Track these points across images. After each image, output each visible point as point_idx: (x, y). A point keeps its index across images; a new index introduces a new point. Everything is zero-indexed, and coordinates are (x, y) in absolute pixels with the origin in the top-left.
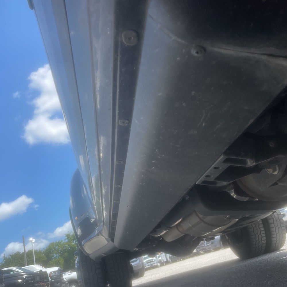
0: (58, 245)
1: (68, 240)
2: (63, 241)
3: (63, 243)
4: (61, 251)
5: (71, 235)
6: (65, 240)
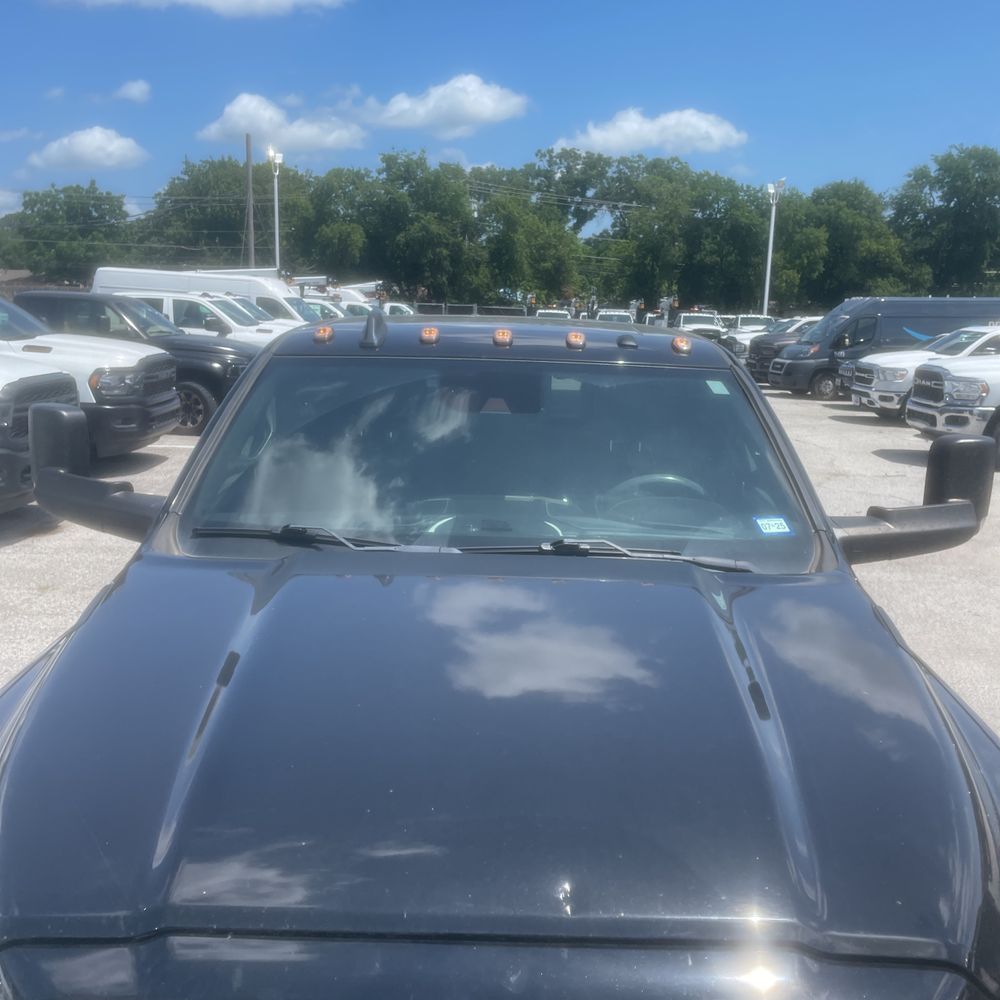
0: (354, 183)
1: (388, 175)
2: (372, 175)
3: (370, 180)
4: (362, 205)
5: (399, 161)
6: (379, 174)
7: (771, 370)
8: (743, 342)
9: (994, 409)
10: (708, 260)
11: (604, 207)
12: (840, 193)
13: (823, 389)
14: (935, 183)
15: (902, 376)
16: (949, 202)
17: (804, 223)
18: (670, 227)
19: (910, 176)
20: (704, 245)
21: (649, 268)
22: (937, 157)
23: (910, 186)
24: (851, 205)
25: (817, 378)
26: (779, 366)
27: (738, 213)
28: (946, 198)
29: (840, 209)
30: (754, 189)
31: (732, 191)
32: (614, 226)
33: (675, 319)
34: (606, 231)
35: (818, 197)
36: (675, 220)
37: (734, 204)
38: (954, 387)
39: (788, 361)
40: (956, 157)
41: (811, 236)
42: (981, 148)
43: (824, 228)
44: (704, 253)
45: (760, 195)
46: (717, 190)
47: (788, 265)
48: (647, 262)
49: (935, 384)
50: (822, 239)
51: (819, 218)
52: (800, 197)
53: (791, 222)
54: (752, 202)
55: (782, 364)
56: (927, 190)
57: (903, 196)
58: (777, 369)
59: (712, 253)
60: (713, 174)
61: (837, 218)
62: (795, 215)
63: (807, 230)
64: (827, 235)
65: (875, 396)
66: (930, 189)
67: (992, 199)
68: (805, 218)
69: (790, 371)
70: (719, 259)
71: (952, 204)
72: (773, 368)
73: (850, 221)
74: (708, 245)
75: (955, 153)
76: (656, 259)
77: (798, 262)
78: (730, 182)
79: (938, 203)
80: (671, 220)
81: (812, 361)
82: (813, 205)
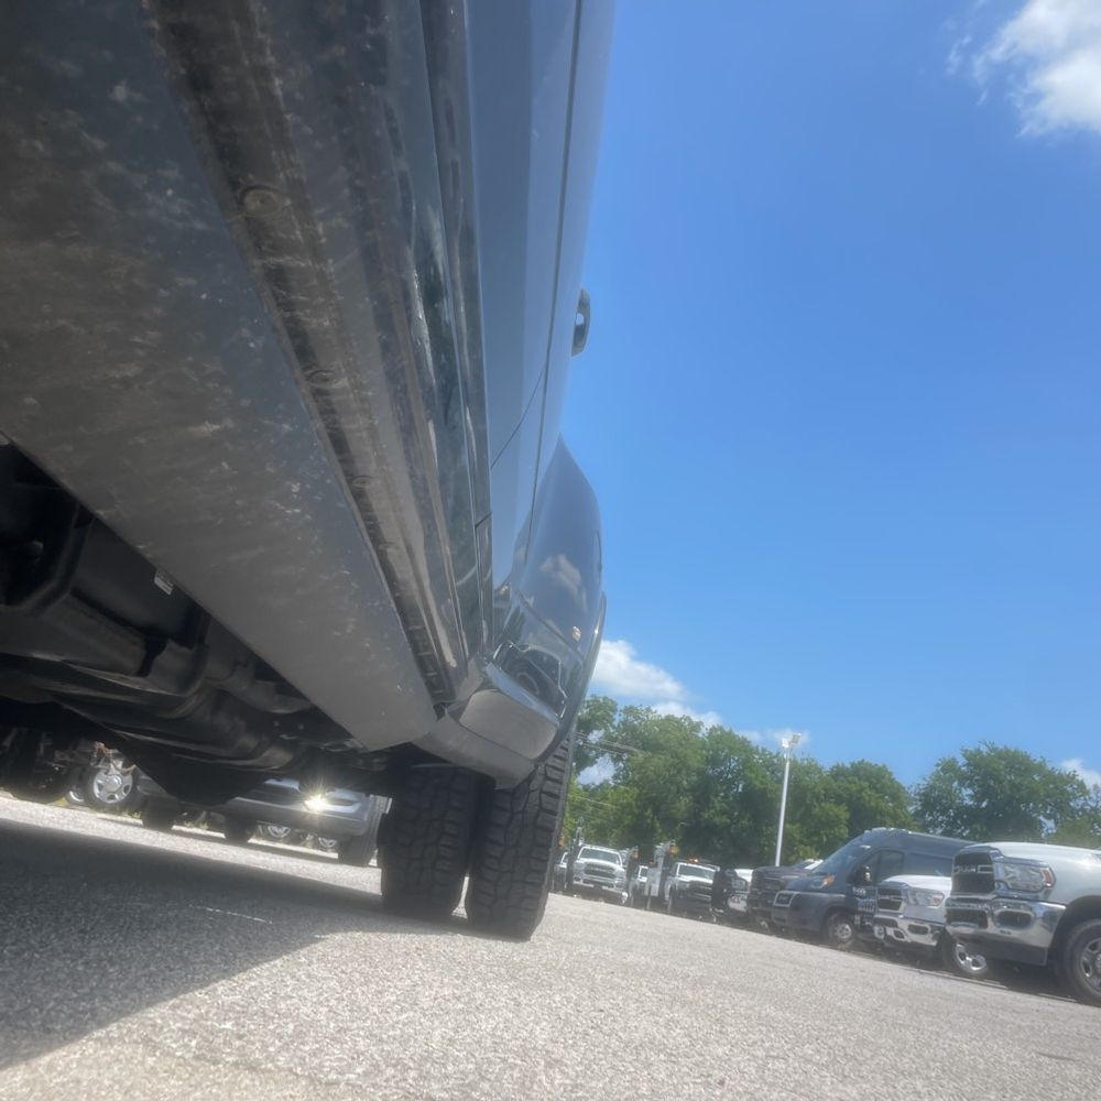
7: (775, 904)
8: (744, 877)
9: (1064, 907)
10: (717, 820)
11: (607, 754)
12: (862, 773)
13: (839, 934)
14: (965, 779)
15: (937, 900)
16: (980, 801)
17: (822, 797)
18: (679, 778)
19: (938, 765)
20: (713, 803)
21: (649, 821)
22: (966, 751)
23: (938, 778)
24: (873, 787)
25: (832, 918)
26: (785, 899)
27: (753, 775)
28: (977, 798)
29: (862, 789)
30: (770, 754)
31: (745, 751)
32: (616, 777)
33: (671, 867)
34: (606, 781)
35: (838, 773)
36: (684, 772)
37: (747, 764)
38: (1007, 873)
39: (796, 893)
40: (985, 754)
41: (831, 813)
42: (1013, 750)
43: (843, 807)
44: (712, 811)
45: (775, 761)
46: (730, 748)
47: (805, 840)
48: (647, 814)
49: (982, 869)
50: (842, 817)
51: (840, 796)
52: (820, 770)
53: (809, 795)
54: (767, 767)
55: (789, 896)
56: (955, 784)
57: (932, 788)
58: (782, 902)
59: (723, 812)
60: (727, 730)
61: (859, 799)
62: (815, 787)
63: (827, 806)
64: (848, 815)
65: (903, 925)
66: (959, 784)
67: (1027, 806)
68: (823, 792)
69: (799, 905)
70: (728, 821)
71: (984, 804)
72: (778, 901)
73: (873, 804)
74: (717, 804)
75: (984, 749)
76: (656, 811)
77: (816, 839)
78: (744, 742)
79: (969, 802)
80: (679, 771)
81: (825, 895)
82: (833, 781)
